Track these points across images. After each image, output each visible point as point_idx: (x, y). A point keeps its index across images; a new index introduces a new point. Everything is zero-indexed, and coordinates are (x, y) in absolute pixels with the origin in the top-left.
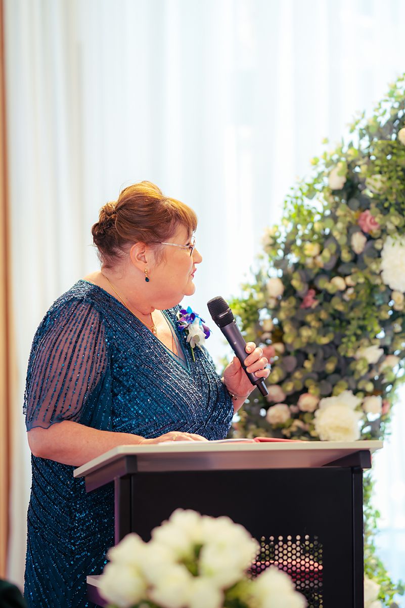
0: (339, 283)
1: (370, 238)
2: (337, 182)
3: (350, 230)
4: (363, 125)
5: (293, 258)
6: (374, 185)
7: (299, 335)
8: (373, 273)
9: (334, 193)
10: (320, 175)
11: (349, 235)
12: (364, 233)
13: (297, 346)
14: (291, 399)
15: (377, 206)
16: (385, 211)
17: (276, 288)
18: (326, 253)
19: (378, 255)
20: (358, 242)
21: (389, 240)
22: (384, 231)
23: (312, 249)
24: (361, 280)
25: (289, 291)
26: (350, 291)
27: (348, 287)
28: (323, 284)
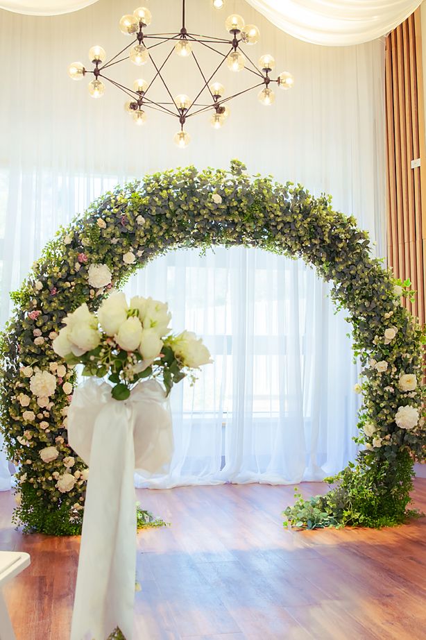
0: (68, 284)
1: (82, 264)
2: (68, 241)
3: (75, 260)
4: (79, 218)
5: (46, 275)
6: (86, 242)
7: (50, 306)
8: (85, 279)
9: (67, 246)
10: (59, 240)
11: (74, 263)
12: (80, 263)
13: (49, 311)
14: (45, 335)
15: (88, 250)
16: (91, 252)
17: (39, 285)
18: (63, 270)
19: (87, 271)
20: (78, 266)
21: (93, 265)
22: (90, 262)
23: (57, 269)
24: (79, 282)
25: (46, 287)
26: (73, 287)
27: (72, 286)
28: (61, 284)
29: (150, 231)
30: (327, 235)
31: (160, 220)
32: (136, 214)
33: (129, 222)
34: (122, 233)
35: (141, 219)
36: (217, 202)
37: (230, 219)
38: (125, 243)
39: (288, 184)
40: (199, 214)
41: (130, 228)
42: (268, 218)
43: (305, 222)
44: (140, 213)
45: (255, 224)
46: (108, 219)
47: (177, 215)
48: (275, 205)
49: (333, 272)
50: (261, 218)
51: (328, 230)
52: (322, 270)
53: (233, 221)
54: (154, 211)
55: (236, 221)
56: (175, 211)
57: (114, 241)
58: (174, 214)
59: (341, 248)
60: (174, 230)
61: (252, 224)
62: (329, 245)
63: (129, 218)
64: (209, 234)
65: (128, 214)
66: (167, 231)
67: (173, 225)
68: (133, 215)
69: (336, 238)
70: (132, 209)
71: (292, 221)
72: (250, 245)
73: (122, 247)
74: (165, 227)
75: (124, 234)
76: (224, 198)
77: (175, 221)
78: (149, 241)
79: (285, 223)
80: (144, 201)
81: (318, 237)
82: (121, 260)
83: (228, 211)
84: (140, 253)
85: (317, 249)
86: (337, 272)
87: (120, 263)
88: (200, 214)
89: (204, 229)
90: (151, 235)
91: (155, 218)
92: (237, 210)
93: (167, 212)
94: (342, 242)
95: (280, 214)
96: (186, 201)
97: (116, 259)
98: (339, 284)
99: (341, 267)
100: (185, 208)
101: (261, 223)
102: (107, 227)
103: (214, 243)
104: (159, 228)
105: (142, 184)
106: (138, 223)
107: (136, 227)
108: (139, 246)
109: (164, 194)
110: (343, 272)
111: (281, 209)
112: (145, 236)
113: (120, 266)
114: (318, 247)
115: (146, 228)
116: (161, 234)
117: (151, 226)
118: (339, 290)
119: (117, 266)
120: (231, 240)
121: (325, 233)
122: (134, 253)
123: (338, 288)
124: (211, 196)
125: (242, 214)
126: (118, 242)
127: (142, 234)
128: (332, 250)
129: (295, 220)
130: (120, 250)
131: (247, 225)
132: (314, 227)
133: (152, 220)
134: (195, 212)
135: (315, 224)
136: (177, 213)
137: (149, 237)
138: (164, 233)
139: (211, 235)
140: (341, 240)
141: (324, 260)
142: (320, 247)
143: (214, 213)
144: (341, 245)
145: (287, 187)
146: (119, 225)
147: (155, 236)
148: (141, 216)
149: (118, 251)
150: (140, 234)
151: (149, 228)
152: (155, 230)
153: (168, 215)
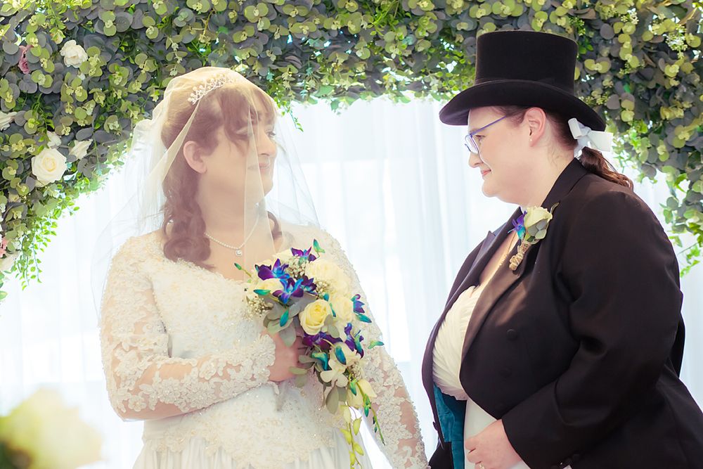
29: (103, 80)
30: (628, 45)
31: (132, 47)
32: (59, 38)
33: (39, 63)
34: (22, 95)
35: (73, 52)
37: (335, 26)
38: (31, 125)
40: (242, 21)
41: (42, 80)
42: (449, 12)
43: (560, 11)
44: (68, 34)
45: (410, 32)
47: (178, 30)
49: (661, 150)
50: (425, 13)
51: (629, 29)
52: (628, 147)
53: (345, 28)
54: (109, 24)
55: (353, 28)
56: (172, 17)
58: (169, 26)
59: (678, 77)
60: (173, 72)
61: (401, 33)
62: (639, 73)
63: (38, 51)
64: (277, 73)
65: (33, 40)
67: (169, 57)
68: (51, 42)
69: (658, 50)
70: (45, 24)
71: (518, 13)
72: (409, 94)
73: (26, 137)
74: (146, 66)
75: (27, 100)
77: (175, 46)
78: (102, 112)
81: (605, 52)
82: (26, 173)
84: (80, 149)
85: (604, 90)
86: (673, 150)
87: (23, 182)
88: (246, 21)
89: (263, 61)
90: (108, 95)
91: (114, 45)
93: (148, 21)
94: (677, 58)
97: (10, 173)
98: (685, 184)
99: (683, 135)
101: (428, 26)
103: (298, 98)
104: (126, 71)
106: (68, 63)
107: (62, 73)
108: (75, 128)
110: (693, 148)
112: (91, 97)
113: (24, 189)
114: (607, 82)
115: (92, 73)
116: (136, 87)
117: (105, 69)
118: (686, 202)
119: (15, 191)
120: (347, 84)
121: (621, 38)
122: (64, 149)
123: (681, 196)
125: (367, 6)
126: (12, 122)
127: (81, 94)
128: (652, 85)
129: (529, 8)
130: (18, 146)
131: (388, 37)
132: (589, 24)
133: (109, 51)
134: (232, 15)
135: (591, 15)
136: (178, 21)
137: (100, 99)
138: (145, 85)
139: (285, 76)
140: (673, 55)
141: (628, 116)
142: (616, 78)
143: (286, 10)
144: (672, 70)
146: (13, 74)
147: (119, 94)
148: (74, 42)
149: (15, 148)
150: (73, 95)
151: (100, 73)
152: (118, 79)
153: (152, 32)
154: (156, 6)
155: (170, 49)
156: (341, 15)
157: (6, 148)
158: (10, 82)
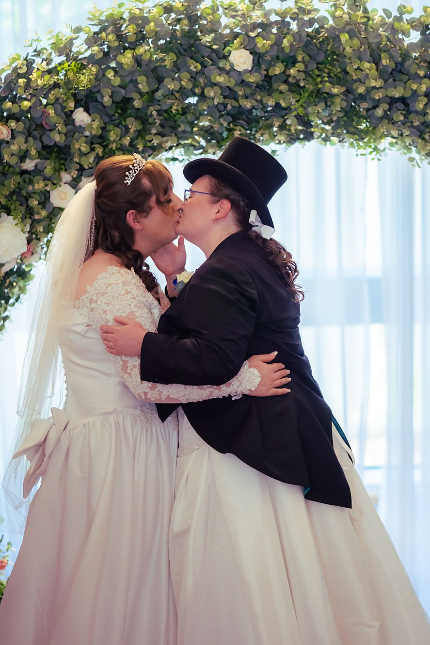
29: (102, 139)
31: (124, 112)
32: (71, 106)
34: (43, 148)
35: (81, 117)
36: (240, 68)
37: (271, 103)
38: (48, 171)
39: (402, 10)
41: (57, 138)
44: (79, 102)
45: (327, 106)
46: (13, 124)
47: (158, 101)
48: (367, 65)
50: (336, 95)
54: (107, 98)
55: (283, 104)
56: (154, 92)
57: (29, 165)
58: (151, 98)
60: (154, 131)
61: (321, 107)
63: (55, 118)
65: (51, 111)
66: (140, 134)
67: (150, 120)
68: (65, 109)
70: (61, 97)
71: (407, 95)
73: (45, 179)
74: (134, 126)
75: (46, 151)
76: (258, 57)
77: (154, 113)
79: (392, 101)
80: (85, 80)
82: (48, 201)
83: (267, 84)
87: (43, 207)
90: (105, 147)
91: (111, 111)
92: (286, 82)
93: (135, 95)
95: (378, 83)
96: (177, 68)
97: (34, 203)
100: (171, 86)
101: (338, 105)
102: (13, 137)
104: (118, 131)
105: (83, 36)
106: (77, 123)
107: (72, 132)
108: (81, 169)
109: (127, 58)
111: (382, 73)
112: (93, 149)
113: (44, 213)
115: (94, 133)
116: (127, 141)
117: (103, 129)
119: (39, 214)
122: (72, 184)
124: (230, 52)
125: (296, 88)
126: (36, 166)
127: (85, 148)
129: (415, 93)
130: (39, 185)
131: (311, 110)
133: (106, 116)
136: (158, 95)
137: (100, 150)
138: (134, 139)
143: (236, 89)
145: (399, 19)
146: (36, 133)
147: (114, 146)
148: (81, 109)
149: (36, 186)
150: (80, 149)
151: (100, 132)
152: (112, 136)
153: (137, 104)
154: (140, 86)
155: (152, 115)
156: (276, 95)
157: (30, 188)
158: (35, 139)
